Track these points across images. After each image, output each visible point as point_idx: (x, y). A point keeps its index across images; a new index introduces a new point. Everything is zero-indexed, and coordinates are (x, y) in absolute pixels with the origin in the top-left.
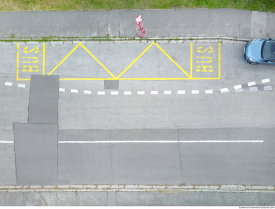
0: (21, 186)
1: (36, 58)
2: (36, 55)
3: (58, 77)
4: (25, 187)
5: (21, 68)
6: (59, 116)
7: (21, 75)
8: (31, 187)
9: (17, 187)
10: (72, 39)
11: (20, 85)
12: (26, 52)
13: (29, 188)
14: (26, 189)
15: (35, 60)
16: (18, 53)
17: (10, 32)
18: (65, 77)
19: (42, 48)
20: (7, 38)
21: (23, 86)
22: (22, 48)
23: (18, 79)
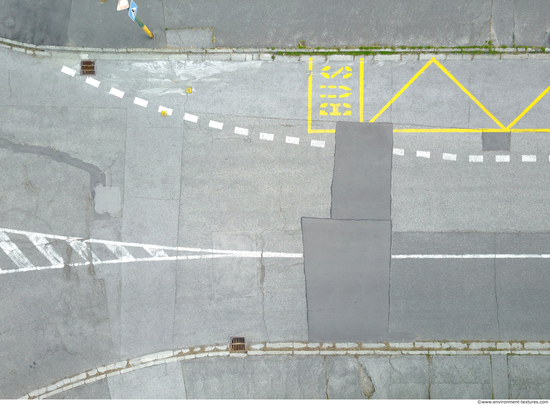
0: (317, 345)
1: (346, 88)
2: (346, 83)
3: (390, 126)
4: (326, 345)
5: (317, 108)
6: (394, 205)
7: (317, 123)
8: (338, 345)
9: (311, 345)
10: (418, 50)
11: (314, 143)
12: (326, 76)
13: (334, 348)
14: (329, 349)
15: (343, 92)
16: (310, 78)
17: (298, 36)
18: (403, 125)
19: (358, 68)
20: (291, 48)
21: (321, 144)
22: (318, 67)
23: (310, 131)
